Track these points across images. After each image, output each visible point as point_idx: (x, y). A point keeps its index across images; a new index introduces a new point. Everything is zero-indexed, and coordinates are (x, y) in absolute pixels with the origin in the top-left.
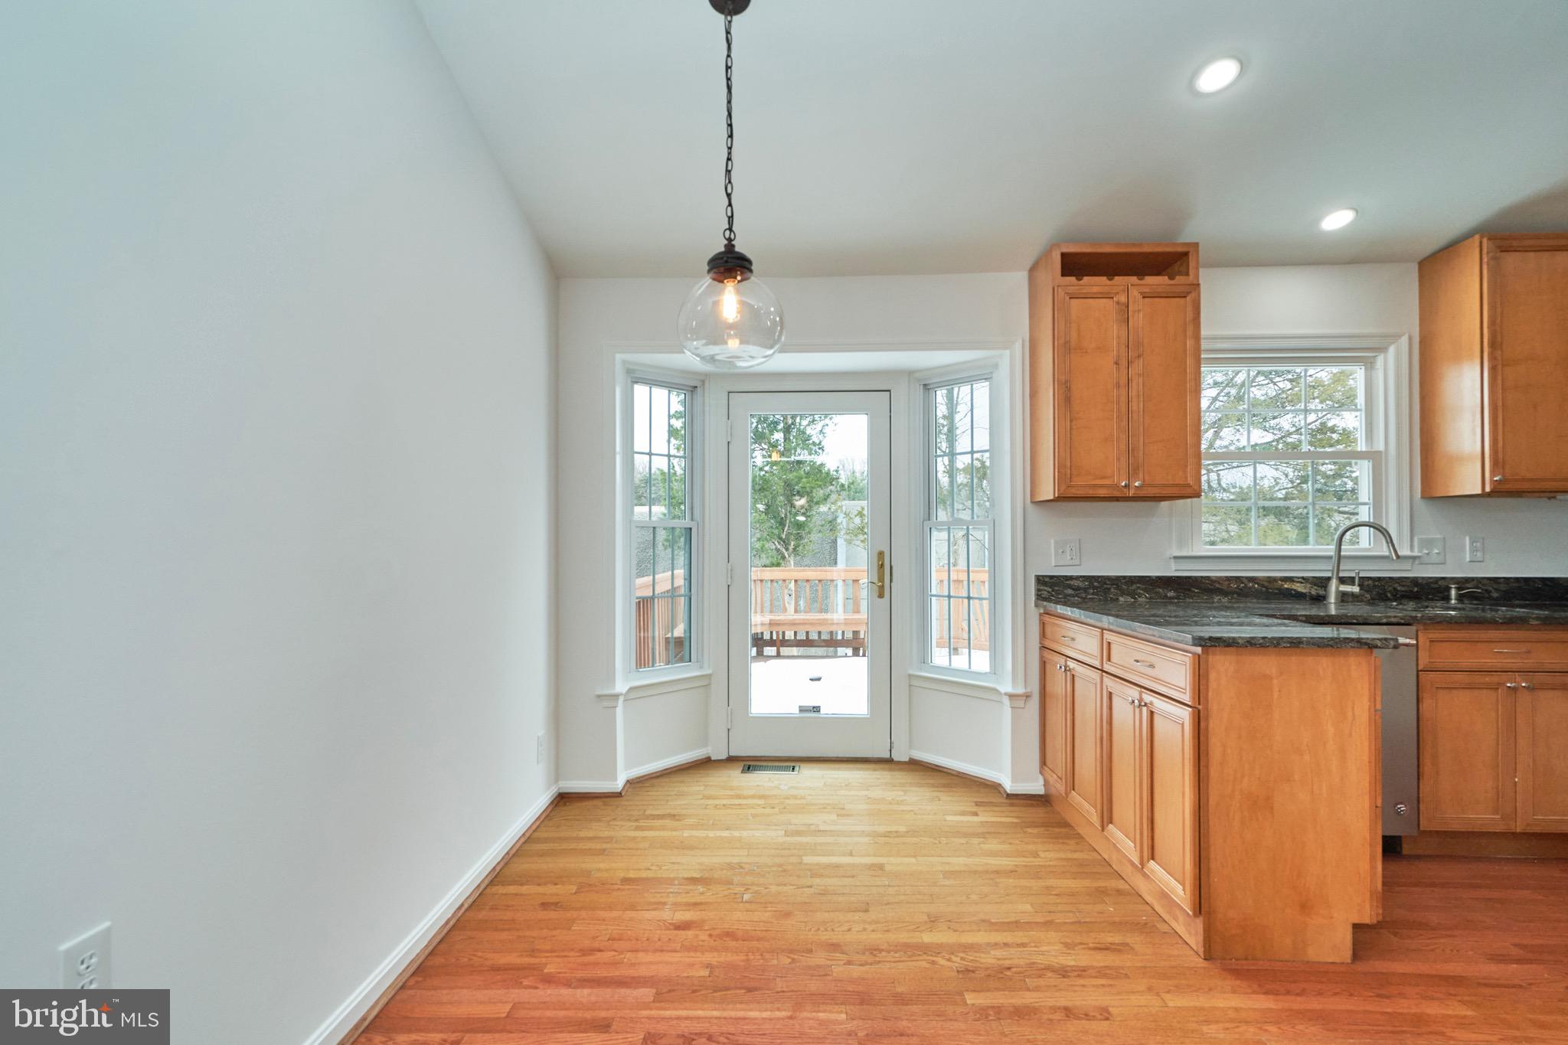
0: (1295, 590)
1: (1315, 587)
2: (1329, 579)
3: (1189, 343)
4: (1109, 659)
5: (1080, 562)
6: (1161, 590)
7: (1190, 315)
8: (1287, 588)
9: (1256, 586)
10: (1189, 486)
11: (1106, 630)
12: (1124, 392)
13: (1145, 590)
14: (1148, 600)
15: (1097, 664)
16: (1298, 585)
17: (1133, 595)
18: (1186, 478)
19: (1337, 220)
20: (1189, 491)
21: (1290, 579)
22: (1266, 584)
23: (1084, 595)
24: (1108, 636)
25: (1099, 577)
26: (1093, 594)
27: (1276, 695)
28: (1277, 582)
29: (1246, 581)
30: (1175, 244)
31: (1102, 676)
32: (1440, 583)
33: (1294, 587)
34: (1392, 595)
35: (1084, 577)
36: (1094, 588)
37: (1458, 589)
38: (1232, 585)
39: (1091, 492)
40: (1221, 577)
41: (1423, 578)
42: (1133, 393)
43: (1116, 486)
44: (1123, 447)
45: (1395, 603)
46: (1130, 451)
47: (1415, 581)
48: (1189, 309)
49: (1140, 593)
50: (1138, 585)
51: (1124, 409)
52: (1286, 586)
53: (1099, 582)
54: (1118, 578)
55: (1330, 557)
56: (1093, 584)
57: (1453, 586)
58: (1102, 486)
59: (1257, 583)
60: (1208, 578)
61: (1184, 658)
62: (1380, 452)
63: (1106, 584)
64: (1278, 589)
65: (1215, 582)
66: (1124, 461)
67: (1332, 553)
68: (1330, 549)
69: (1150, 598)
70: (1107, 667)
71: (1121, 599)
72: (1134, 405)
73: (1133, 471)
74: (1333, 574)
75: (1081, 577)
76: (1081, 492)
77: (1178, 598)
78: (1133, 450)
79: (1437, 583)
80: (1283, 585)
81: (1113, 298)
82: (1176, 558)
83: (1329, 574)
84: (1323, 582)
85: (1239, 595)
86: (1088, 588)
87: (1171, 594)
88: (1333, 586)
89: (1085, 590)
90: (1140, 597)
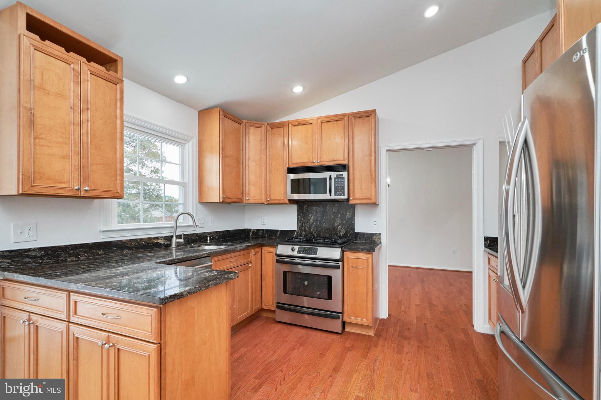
0: (159, 243)
1: (166, 241)
2: (172, 236)
3: (118, 112)
4: (75, 313)
5: (37, 239)
6: (94, 251)
7: (118, 96)
8: (156, 242)
9: (143, 243)
10: (117, 192)
11: (72, 292)
12: (78, 128)
13: (85, 252)
14: (86, 258)
15: (64, 317)
16: (160, 240)
17: (76, 256)
18: (116, 187)
19: (180, 80)
20: (116, 195)
21: (157, 238)
22: (147, 241)
23: (40, 261)
24: (73, 296)
25: (52, 247)
26: (47, 259)
27: (196, 317)
28: (152, 240)
29: (139, 241)
30: (109, 51)
31: (69, 326)
32: (204, 235)
33: (159, 242)
34: (191, 241)
35: (40, 248)
36: (48, 255)
37: (210, 237)
38: (132, 244)
39: (52, 192)
40: (127, 240)
41: (199, 233)
42: (84, 131)
43: (71, 189)
44: (77, 163)
45: (193, 245)
46: (81, 167)
47: (197, 235)
48: (118, 92)
49: (82, 254)
50: (80, 250)
51: (77, 140)
52: (155, 242)
53: (52, 251)
54: (67, 247)
55: (172, 227)
56: (47, 252)
57: (208, 236)
58: (61, 188)
59: (144, 241)
60: (121, 241)
61: (150, 312)
62: (187, 183)
63: (58, 251)
64: (152, 243)
65: (125, 243)
66: (77, 173)
67: (173, 225)
68: (172, 223)
69: (89, 256)
70: (73, 319)
71: (69, 259)
72: (84, 138)
73: (84, 179)
74: (174, 234)
75: (38, 248)
76: (44, 191)
77: (105, 254)
78: (83, 167)
79: (203, 235)
80: (154, 241)
81: (70, 64)
82: (103, 231)
83: (172, 234)
84: (170, 238)
85: (136, 248)
86: (43, 256)
87: (101, 252)
88: (174, 240)
89: (41, 257)
90: (81, 257)
